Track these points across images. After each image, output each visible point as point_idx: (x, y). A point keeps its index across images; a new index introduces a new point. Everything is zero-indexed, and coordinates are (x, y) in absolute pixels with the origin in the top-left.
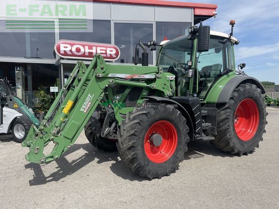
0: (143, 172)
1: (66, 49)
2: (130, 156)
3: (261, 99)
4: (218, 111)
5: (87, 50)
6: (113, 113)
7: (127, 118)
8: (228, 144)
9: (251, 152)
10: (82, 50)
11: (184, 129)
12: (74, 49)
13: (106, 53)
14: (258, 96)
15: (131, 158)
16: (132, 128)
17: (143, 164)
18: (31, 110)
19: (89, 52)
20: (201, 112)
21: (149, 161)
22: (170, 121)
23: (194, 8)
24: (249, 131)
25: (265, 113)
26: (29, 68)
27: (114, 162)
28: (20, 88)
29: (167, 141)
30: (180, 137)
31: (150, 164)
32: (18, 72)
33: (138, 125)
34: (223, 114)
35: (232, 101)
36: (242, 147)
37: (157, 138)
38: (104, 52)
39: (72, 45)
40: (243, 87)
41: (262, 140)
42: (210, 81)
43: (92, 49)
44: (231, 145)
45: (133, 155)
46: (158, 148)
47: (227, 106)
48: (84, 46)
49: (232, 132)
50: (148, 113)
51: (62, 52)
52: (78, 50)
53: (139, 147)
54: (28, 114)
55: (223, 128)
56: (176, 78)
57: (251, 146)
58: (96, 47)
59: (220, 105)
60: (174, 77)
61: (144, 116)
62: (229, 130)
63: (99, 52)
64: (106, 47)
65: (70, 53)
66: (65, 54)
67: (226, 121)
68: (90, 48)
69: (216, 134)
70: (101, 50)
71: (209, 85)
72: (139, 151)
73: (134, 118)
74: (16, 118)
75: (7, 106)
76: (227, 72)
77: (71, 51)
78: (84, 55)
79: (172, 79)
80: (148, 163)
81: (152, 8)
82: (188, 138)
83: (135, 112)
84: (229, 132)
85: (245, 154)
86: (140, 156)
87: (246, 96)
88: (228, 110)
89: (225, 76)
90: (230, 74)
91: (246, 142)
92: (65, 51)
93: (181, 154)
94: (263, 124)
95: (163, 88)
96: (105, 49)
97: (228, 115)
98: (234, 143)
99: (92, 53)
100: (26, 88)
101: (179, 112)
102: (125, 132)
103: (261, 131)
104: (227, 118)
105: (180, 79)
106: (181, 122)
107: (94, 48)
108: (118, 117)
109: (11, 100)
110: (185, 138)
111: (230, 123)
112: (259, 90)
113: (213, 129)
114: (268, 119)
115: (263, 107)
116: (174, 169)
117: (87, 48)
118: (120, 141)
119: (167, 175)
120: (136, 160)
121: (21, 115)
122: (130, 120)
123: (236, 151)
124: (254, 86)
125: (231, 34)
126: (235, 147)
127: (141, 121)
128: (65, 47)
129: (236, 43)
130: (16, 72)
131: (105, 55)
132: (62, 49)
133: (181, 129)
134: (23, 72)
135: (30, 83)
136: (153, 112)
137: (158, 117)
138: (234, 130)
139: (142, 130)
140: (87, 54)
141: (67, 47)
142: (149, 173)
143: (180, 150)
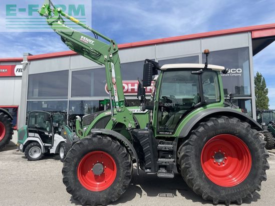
5: (130, 87)
8: (192, 185)
10: (126, 87)
14: (244, 132)
17: (73, 189)
19: (131, 89)
21: (81, 187)
23: (251, 31)
25: (261, 155)
34: (183, 150)
35: (195, 137)
36: (214, 192)
40: (213, 121)
43: (134, 86)
44: (196, 187)
45: (64, 179)
46: (103, 177)
47: (187, 141)
48: (127, 84)
62: (190, 169)
78: (127, 92)
80: (79, 189)
81: (198, 41)
84: (189, 172)
86: (71, 180)
87: (220, 131)
88: (189, 146)
89: (201, 108)
90: (209, 106)
95: (125, 121)
98: (199, 186)
99: (134, 89)
106: (119, 154)
107: (136, 85)
111: (192, 161)
112: (246, 124)
113: (173, 166)
117: (130, 85)
121: (65, 140)
125: (206, 64)
126: (203, 192)
130: (85, 107)
136: (86, 142)
140: (130, 90)
142: (81, 198)
143: (119, 182)
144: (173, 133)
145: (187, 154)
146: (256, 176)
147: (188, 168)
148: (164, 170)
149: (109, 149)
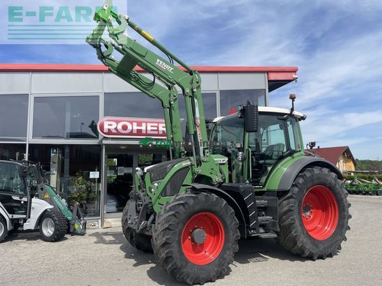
0: (180, 275)
1: (110, 127)
2: (163, 255)
3: (337, 186)
4: (279, 202)
5: (136, 128)
6: (151, 203)
7: (163, 209)
8: (295, 243)
9: (330, 256)
10: (130, 127)
11: (233, 222)
12: (120, 127)
13: (158, 130)
14: (333, 182)
15: (165, 256)
16: (167, 220)
17: (179, 266)
18: (64, 200)
19: (138, 130)
20: (255, 203)
21: (187, 262)
22: (214, 213)
23: (268, 72)
24: (326, 228)
25: (346, 205)
26: (67, 150)
27: (154, 265)
28: (54, 174)
29: (213, 238)
30: (228, 232)
31: (189, 265)
32: (54, 156)
33: (173, 217)
34: (285, 205)
35: (296, 189)
36: (314, 248)
37: (200, 234)
38: (156, 128)
39: (118, 122)
40: (310, 171)
41: (345, 239)
42: (270, 165)
43: (141, 126)
44: (299, 245)
45: (167, 253)
46: (202, 246)
47: (289, 195)
48: (131, 123)
49: (299, 228)
50: (186, 203)
51: (106, 131)
52: (125, 128)
53: (175, 244)
54: (60, 206)
55: (287, 222)
56: (230, 162)
57: (329, 247)
58: (146, 123)
59: (281, 194)
60: (227, 159)
61: (181, 207)
63: (149, 128)
64: (158, 123)
65: (115, 131)
66: (110, 132)
67: (290, 213)
68: (139, 124)
69: (279, 230)
70: (152, 126)
71: (269, 168)
72: (174, 248)
73: (171, 209)
74: (46, 211)
75: (37, 196)
76: (291, 153)
77: (116, 129)
78: (131, 133)
79: (224, 162)
80: (186, 265)
81: (215, 76)
82: (239, 234)
83: (173, 202)
84: (294, 228)
85: (321, 257)
86: (176, 254)
87: (316, 182)
88: (292, 200)
89: (289, 158)
90: (295, 155)
91: (321, 242)
92: (109, 129)
93: (229, 254)
94: (344, 218)
95: (211, 173)
96: (156, 125)
97: (292, 206)
98: (302, 242)
99: (141, 130)
100: (61, 173)
101: (225, 202)
102: (160, 226)
103: (342, 227)
104: (290, 210)
105: (234, 162)
106: (227, 213)
107: (144, 124)
108: (156, 208)
109: (42, 189)
110: (235, 234)
111: (296, 216)
112: (334, 175)
113: (274, 224)
114: (351, 211)
115: (343, 196)
116: (221, 273)
117: (135, 124)
118: (154, 237)
119: (211, 281)
120: (170, 259)
121: (52, 207)
122: (166, 211)
123: (307, 253)
124: (326, 170)
125: (292, 110)
126: (305, 247)
127: (177, 212)
128: (109, 125)
129: (303, 118)
130: (52, 155)
131: (156, 133)
132: (106, 127)
133: (228, 222)
134: (60, 155)
135: (67, 168)
136: (191, 202)
137: (197, 208)
138: (302, 225)
139: (178, 224)
140: (135, 132)
141: (111, 125)
142: (188, 277)
143: (229, 249)
144: (264, 186)
145: (291, 208)
146: (343, 226)
147: (293, 224)
148: (262, 230)
149: (217, 209)
